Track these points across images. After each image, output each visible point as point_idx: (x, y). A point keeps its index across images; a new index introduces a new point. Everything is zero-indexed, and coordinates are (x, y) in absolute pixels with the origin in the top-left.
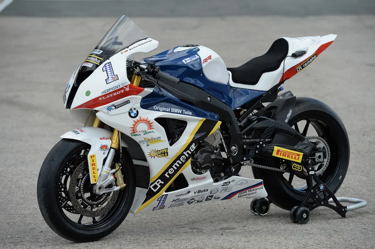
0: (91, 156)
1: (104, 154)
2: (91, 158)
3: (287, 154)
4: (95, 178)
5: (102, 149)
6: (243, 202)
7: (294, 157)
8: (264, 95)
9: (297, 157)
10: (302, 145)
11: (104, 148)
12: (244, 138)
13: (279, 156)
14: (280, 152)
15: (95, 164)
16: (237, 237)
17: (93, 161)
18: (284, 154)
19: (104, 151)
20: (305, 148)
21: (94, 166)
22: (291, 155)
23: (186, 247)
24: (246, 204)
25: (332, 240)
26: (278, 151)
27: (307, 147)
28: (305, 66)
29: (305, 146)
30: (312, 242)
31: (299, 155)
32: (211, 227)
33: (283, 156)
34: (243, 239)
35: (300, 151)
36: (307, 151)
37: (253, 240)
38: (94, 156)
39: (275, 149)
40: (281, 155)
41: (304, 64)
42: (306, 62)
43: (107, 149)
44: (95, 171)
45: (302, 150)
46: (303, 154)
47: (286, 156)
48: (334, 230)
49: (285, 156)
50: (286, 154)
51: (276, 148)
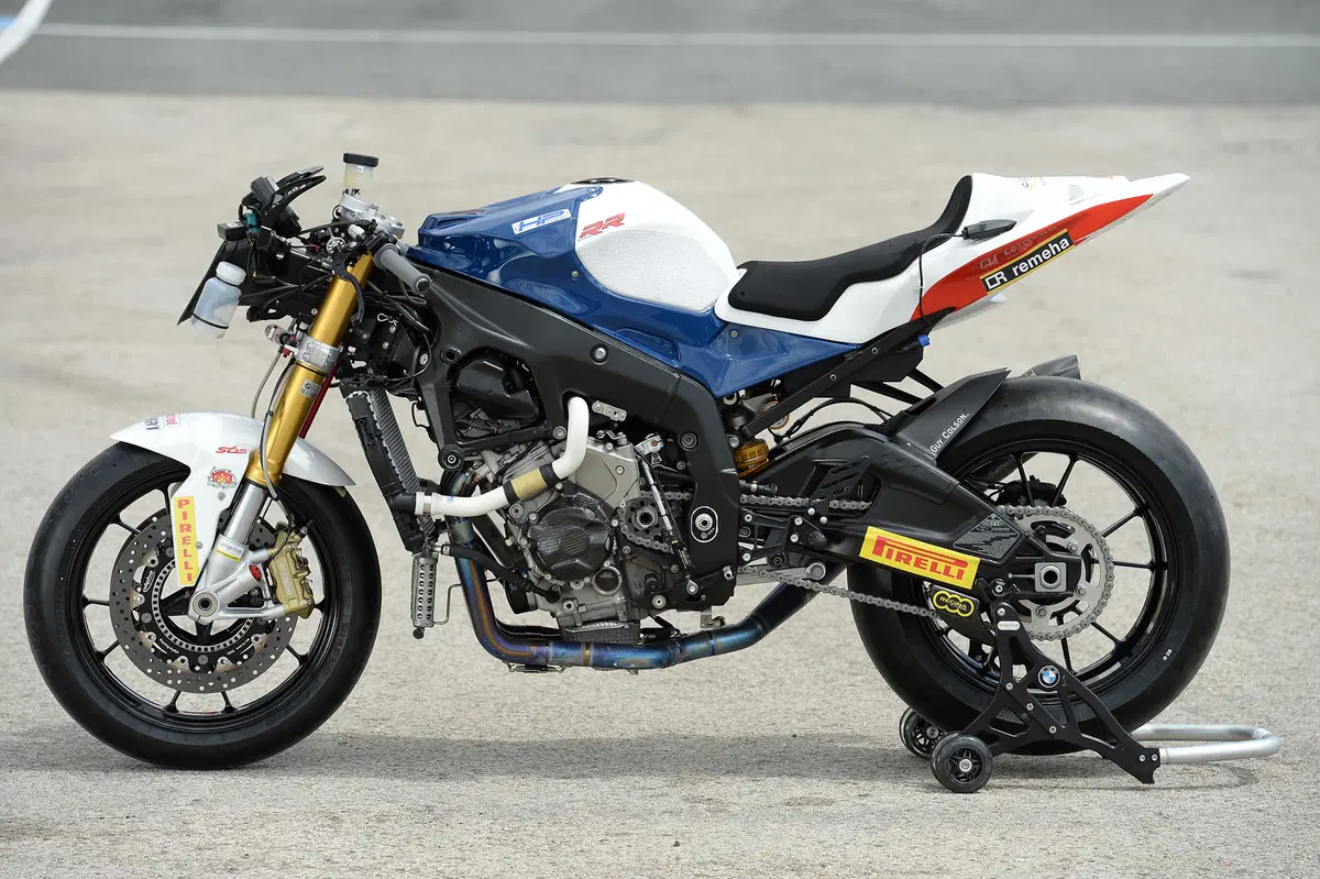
0: (180, 502)
1: (222, 497)
2: (180, 505)
3: (914, 556)
4: (188, 571)
5: (215, 483)
6: (855, 717)
7: (941, 567)
8: (849, 357)
9: (954, 570)
10: (975, 531)
11: (222, 480)
12: (748, 491)
13: (881, 560)
14: (886, 548)
15: (189, 527)
16: (842, 830)
17: (185, 516)
18: (904, 557)
19: (220, 490)
20: (987, 543)
21: (186, 534)
22: (931, 561)
23: (678, 859)
24: (865, 724)
25: (1153, 844)
26: (880, 543)
27: (999, 539)
28: (1020, 273)
29: (989, 536)
30: (1090, 849)
31: (963, 564)
32: (755, 796)
33: (898, 559)
34: (863, 837)
35: (969, 549)
36: (999, 551)
37: (897, 842)
38: (187, 502)
39: (867, 536)
40: (889, 556)
41: (1014, 265)
42: (1025, 260)
43: (230, 482)
44: (191, 548)
45: (977, 549)
46: (978, 559)
47: (912, 562)
48: (1160, 814)
49: (907, 562)
50: (910, 558)
51: (873, 533)
